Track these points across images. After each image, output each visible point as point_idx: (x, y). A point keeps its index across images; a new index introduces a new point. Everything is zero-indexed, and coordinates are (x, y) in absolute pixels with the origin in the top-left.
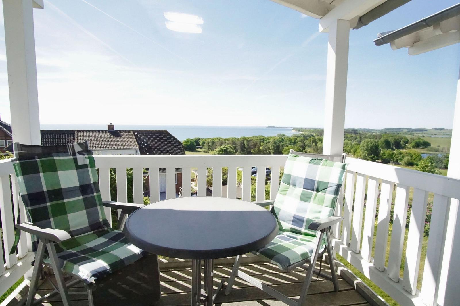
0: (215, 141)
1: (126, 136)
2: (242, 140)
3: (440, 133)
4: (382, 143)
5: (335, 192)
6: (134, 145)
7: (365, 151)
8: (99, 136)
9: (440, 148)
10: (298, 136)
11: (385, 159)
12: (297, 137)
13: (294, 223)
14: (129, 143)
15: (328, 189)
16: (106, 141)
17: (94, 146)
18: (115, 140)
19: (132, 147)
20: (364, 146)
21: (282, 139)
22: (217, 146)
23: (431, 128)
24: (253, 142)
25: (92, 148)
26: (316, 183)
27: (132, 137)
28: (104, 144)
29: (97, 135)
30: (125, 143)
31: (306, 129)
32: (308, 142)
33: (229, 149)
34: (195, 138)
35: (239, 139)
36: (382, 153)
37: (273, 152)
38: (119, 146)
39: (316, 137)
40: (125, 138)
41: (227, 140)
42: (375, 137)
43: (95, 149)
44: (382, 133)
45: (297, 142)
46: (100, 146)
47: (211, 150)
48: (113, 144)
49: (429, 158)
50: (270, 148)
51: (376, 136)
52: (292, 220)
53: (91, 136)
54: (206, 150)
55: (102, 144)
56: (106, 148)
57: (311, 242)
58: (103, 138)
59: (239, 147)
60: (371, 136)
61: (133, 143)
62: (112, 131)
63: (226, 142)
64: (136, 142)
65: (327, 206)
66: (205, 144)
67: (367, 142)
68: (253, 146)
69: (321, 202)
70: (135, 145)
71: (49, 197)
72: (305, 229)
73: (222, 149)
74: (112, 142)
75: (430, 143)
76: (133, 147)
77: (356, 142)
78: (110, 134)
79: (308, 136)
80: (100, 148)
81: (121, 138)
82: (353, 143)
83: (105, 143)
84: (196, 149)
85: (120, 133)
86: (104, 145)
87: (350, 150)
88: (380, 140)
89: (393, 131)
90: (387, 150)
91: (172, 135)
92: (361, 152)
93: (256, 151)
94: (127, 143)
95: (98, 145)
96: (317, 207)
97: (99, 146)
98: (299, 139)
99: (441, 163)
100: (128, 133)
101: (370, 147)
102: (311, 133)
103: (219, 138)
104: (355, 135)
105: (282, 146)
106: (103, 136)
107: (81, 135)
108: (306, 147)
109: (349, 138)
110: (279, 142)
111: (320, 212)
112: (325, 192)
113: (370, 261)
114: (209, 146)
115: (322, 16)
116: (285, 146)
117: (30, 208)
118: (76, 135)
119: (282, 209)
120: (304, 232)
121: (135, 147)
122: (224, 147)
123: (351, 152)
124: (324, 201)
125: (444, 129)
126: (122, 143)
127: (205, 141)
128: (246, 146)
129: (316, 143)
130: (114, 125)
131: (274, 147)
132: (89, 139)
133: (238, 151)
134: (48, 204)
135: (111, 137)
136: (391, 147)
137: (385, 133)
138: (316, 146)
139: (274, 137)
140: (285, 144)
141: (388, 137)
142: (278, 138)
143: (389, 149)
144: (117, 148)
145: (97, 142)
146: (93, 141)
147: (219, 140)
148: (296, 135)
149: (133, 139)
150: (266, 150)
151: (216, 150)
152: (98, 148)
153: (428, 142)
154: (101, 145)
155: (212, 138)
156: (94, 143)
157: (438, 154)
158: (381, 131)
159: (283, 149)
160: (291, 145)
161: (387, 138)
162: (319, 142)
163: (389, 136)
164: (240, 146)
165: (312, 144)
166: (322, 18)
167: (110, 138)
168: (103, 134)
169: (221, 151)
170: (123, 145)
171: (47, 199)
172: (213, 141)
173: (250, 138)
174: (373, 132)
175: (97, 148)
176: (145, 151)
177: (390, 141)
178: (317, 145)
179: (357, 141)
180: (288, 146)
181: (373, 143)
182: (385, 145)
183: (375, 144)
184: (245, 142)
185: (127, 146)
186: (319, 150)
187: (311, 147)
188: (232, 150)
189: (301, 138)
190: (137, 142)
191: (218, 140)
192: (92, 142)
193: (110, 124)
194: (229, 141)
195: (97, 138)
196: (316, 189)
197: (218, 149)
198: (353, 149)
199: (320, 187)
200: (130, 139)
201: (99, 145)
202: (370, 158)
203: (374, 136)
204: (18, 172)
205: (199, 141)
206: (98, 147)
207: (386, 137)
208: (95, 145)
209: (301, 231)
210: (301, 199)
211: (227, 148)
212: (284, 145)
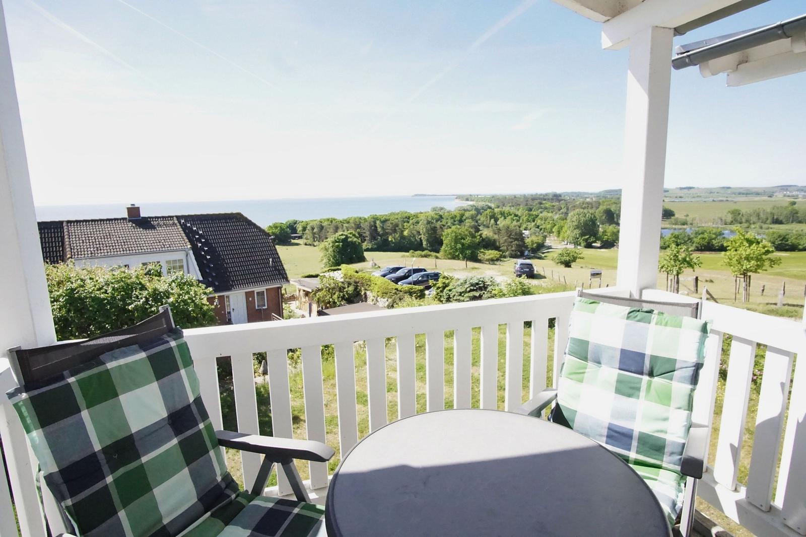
0: (325, 224)
1: (164, 226)
2: (373, 220)
3: (687, 194)
4: (601, 215)
5: (692, 379)
6: (181, 242)
7: (575, 229)
8: (112, 229)
9: (689, 219)
10: (466, 208)
11: (607, 241)
12: (465, 210)
13: (610, 441)
14: (171, 240)
15: (675, 372)
16: (127, 238)
17: (104, 250)
18: (143, 235)
19: (178, 248)
20: (573, 221)
21: (439, 215)
22: (328, 234)
23: (674, 188)
24: (392, 223)
25: (101, 253)
26: (646, 359)
27: (176, 228)
28: (123, 244)
29: (107, 227)
30: (164, 240)
31: (479, 196)
32: (482, 219)
33: (350, 237)
34: (288, 221)
35: (365, 219)
36: (602, 231)
37: (426, 238)
38: (154, 247)
39: (496, 209)
40: (164, 231)
41: (345, 222)
42: (590, 206)
43: (106, 254)
44: (600, 199)
45: (465, 220)
46: (116, 249)
47: (319, 241)
48: (140, 243)
49: (674, 235)
50: (421, 233)
51: (591, 204)
52: (606, 434)
53: (95, 230)
54: (309, 242)
55: (120, 244)
56: (128, 252)
57: (656, 480)
58: (119, 233)
59: (368, 233)
60: (583, 204)
61: (179, 240)
62: (136, 219)
63: (344, 225)
64: (185, 238)
65: (679, 408)
66: (307, 230)
67: (578, 214)
68: (391, 230)
69: (665, 398)
70: (183, 242)
71: (107, 463)
72: (638, 452)
73: (338, 239)
74: (139, 240)
75: (673, 212)
76: (180, 248)
77: (561, 215)
78: (134, 225)
79: (483, 208)
80: (116, 253)
81: (156, 231)
82: (556, 217)
83: (124, 242)
84: (292, 240)
85: (153, 221)
86: (124, 246)
87: (551, 229)
88: (598, 210)
89: (617, 194)
90: (610, 225)
91: (251, 221)
92: (569, 232)
93: (397, 239)
94: (168, 240)
95: (111, 247)
96: (657, 409)
97: (114, 249)
98: (469, 214)
99: (690, 242)
100: (168, 220)
101: (584, 224)
102: (487, 203)
103: (331, 219)
104: (557, 204)
105: (441, 228)
106: (120, 230)
107: (76, 229)
108: (481, 228)
109: (549, 208)
110: (435, 221)
111: (666, 419)
112: (671, 379)
113: (734, 489)
114: (314, 234)
115: (609, 18)
116: (446, 227)
117: (69, 502)
118: (65, 230)
119: (578, 411)
120: (636, 459)
121: (183, 247)
122: (342, 235)
123: (554, 232)
124: (670, 398)
125: (693, 188)
126: (158, 241)
127: (307, 225)
128: (379, 230)
129: (496, 220)
130: (138, 208)
131: (428, 230)
132: (92, 235)
133: (365, 240)
134: (109, 479)
135: (136, 230)
136: (615, 220)
137: (605, 197)
138: (496, 224)
139: (426, 213)
140: (445, 224)
141: (609, 205)
142: (432, 214)
143: (612, 224)
144: (149, 250)
145: (110, 242)
146: (100, 240)
147: (332, 222)
148: (463, 207)
149: (178, 232)
150: (414, 236)
151: (327, 240)
152: (112, 253)
153: (670, 210)
154: (117, 247)
155: (319, 219)
156: (103, 244)
157: (686, 229)
158: (598, 196)
159: (443, 233)
160: (456, 226)
161: (608, 207)
162: (501, 217)
163: (612, 202)
164: (369, 231)
165: (490, 221)
166: (608, 20)
167: (134, 232)
168: (120, 226)
169: (337, 242)
170: (161, 244)
171: (105, 468)
172: (321, 225)
173: (385, 217)
174: (586, 198)
175: (109, 254)
176: (203, 253)
177: (613, 210)
178: (498, 223)
179: (562, 213)
180: (450, 228)
181: (587, 216)
182: (606, 218)
183: (591, 217)
184: (378, 222)
185: (168, 246)
186: (503, 232)
187: (489, 227)
188: (355, 239)
189: (471, 212)
190: (186, 236)
191: (329, 223)
192: (99, 242)
193: (132, 205)
194: (348, 222)
195: (108, 234)
196: (647, 372)
197: (332, 239)
198: (556, 227)
199: (657, 368)
200: (173, 233)
201: (113, 246)
202: (583, 240)
203: (588, 203)
204: (29, 421)
205: (295, 226)
206: (112, 250)
207: (607, 205)
208: (106, 247)
209: (629, 457)
210: (618, 391)
211: (346, 236)
212: (444, 226)
